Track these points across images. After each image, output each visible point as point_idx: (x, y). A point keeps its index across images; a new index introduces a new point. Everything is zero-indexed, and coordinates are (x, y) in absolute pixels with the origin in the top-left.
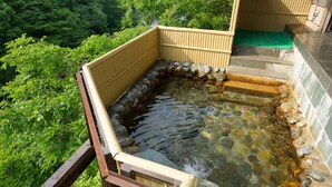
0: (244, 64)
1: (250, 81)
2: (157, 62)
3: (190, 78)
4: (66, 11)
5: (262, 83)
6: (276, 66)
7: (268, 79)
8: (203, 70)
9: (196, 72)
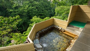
0: (70, 29)
1: (70, 33)
2: (52, 25)
3: (57, 29)
4: (46, 11)
5: (72, 34)
6: (77, 31)
7: (74, 34)
8: (60, 28)
9: (59, 29)
